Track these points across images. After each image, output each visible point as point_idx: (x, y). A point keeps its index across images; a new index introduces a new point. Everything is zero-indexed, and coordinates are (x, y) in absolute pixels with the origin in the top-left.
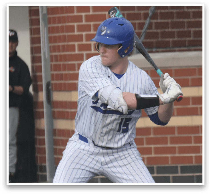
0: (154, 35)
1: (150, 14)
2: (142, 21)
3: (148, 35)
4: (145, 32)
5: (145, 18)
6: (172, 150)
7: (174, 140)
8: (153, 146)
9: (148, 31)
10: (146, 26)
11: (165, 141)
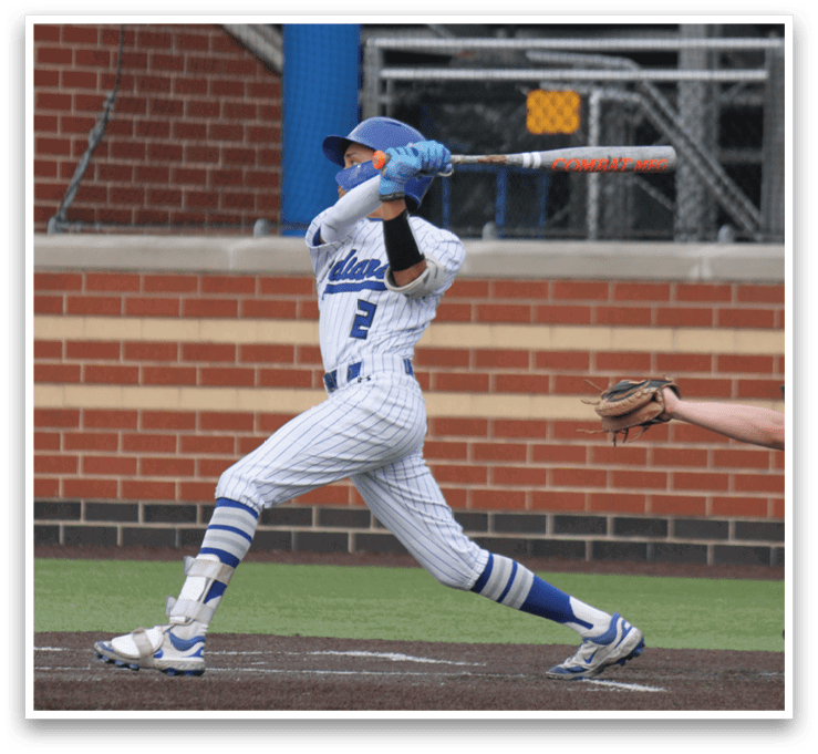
0: (98, 194)
1: (92, 144)
2: (71, 158)
3: (84, 193)
4: (78, 184)
5: (79, 152)
6: (126, 466)
7: (133, 443)
8: (80, 454)
9: (84, 183)
10: (80, 171)
11: (110, 442)
